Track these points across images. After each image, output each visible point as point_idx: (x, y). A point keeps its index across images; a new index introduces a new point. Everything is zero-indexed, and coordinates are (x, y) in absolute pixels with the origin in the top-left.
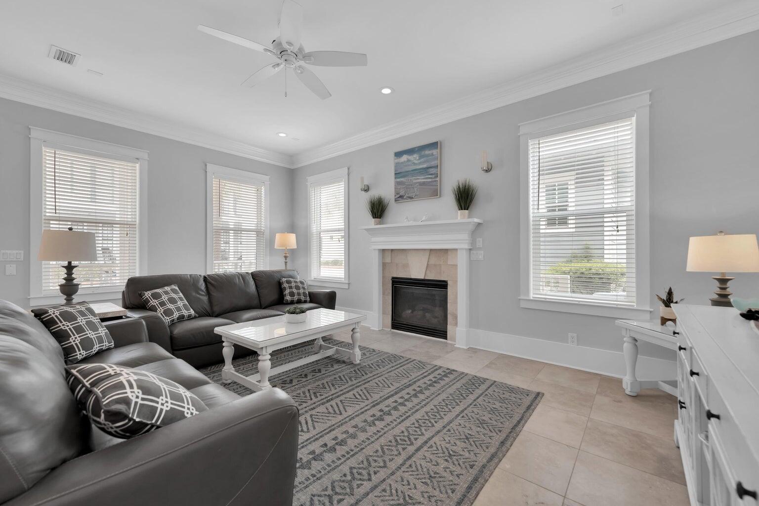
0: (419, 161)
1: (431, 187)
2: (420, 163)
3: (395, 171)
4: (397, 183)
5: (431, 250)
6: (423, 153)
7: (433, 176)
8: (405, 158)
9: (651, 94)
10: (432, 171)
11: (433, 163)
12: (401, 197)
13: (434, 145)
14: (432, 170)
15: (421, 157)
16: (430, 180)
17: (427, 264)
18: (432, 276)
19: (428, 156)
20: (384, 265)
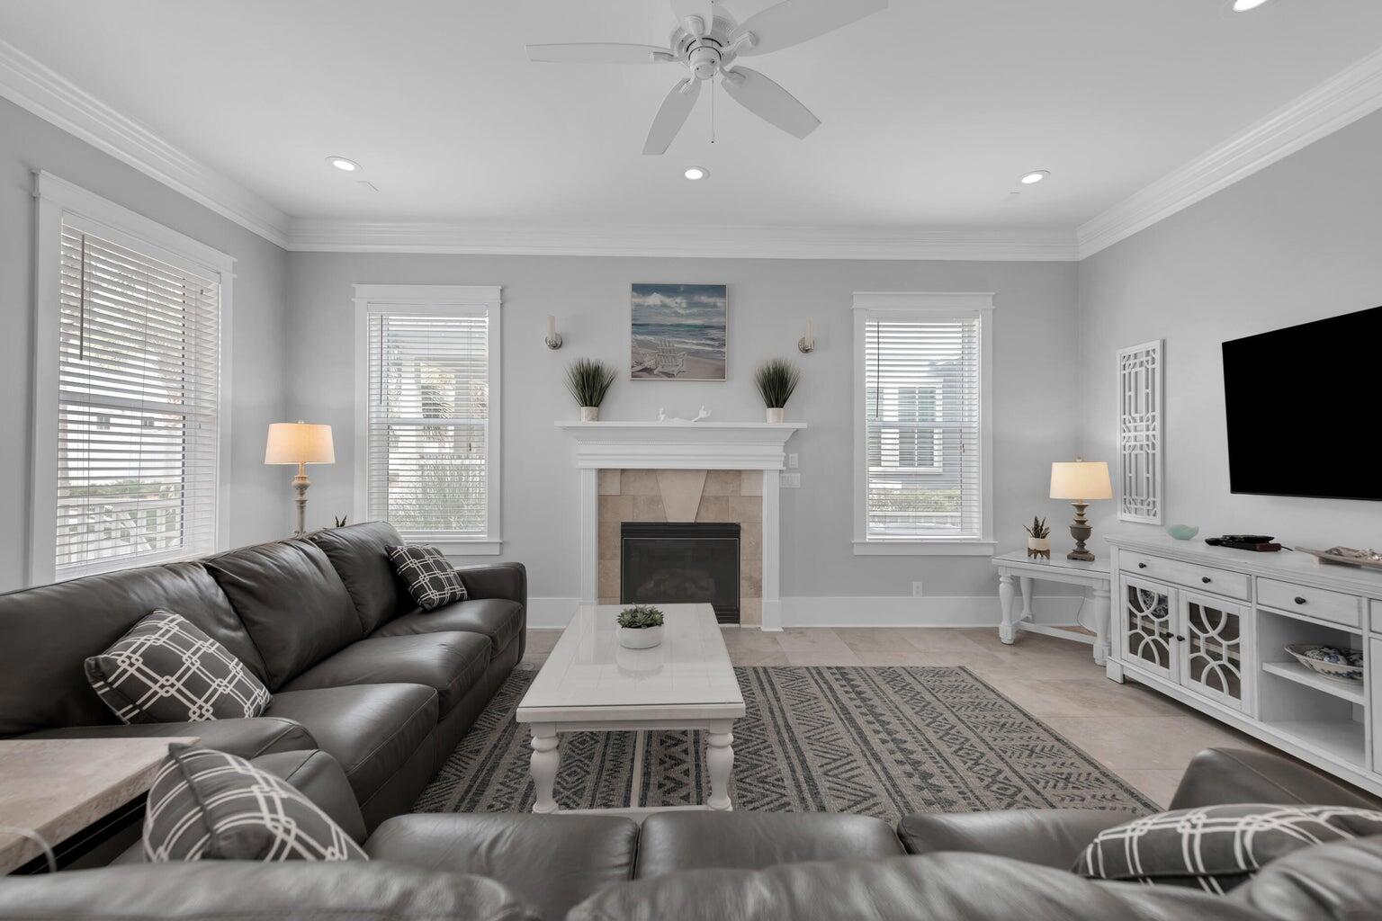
0: (688, 312)
1: (712, 362)
2: (688, 316)
3: (633, 320)
4: (637, 345)
5: (709, 471)
6: (696, 298)
7: (716, 343)
8: (655, 299)
9: (993, 296)
10: (714, 333)
11: (715, 321)
12: (648, 370)
13: (720, 290)
14: (715, 331)
15: (691, 305)
16: (711, 349)
17: (702, 497)
18: (710, 517)
19: (705, 305)
20: (602, 501)
